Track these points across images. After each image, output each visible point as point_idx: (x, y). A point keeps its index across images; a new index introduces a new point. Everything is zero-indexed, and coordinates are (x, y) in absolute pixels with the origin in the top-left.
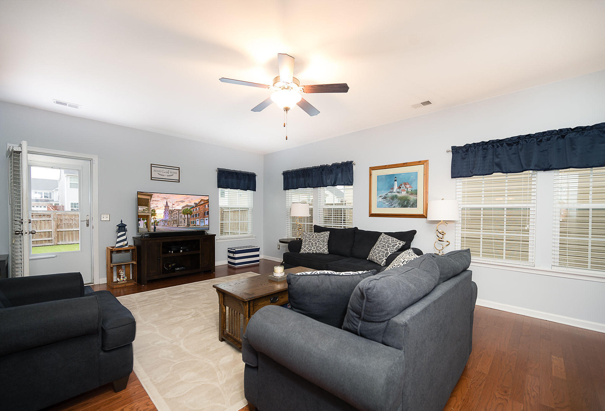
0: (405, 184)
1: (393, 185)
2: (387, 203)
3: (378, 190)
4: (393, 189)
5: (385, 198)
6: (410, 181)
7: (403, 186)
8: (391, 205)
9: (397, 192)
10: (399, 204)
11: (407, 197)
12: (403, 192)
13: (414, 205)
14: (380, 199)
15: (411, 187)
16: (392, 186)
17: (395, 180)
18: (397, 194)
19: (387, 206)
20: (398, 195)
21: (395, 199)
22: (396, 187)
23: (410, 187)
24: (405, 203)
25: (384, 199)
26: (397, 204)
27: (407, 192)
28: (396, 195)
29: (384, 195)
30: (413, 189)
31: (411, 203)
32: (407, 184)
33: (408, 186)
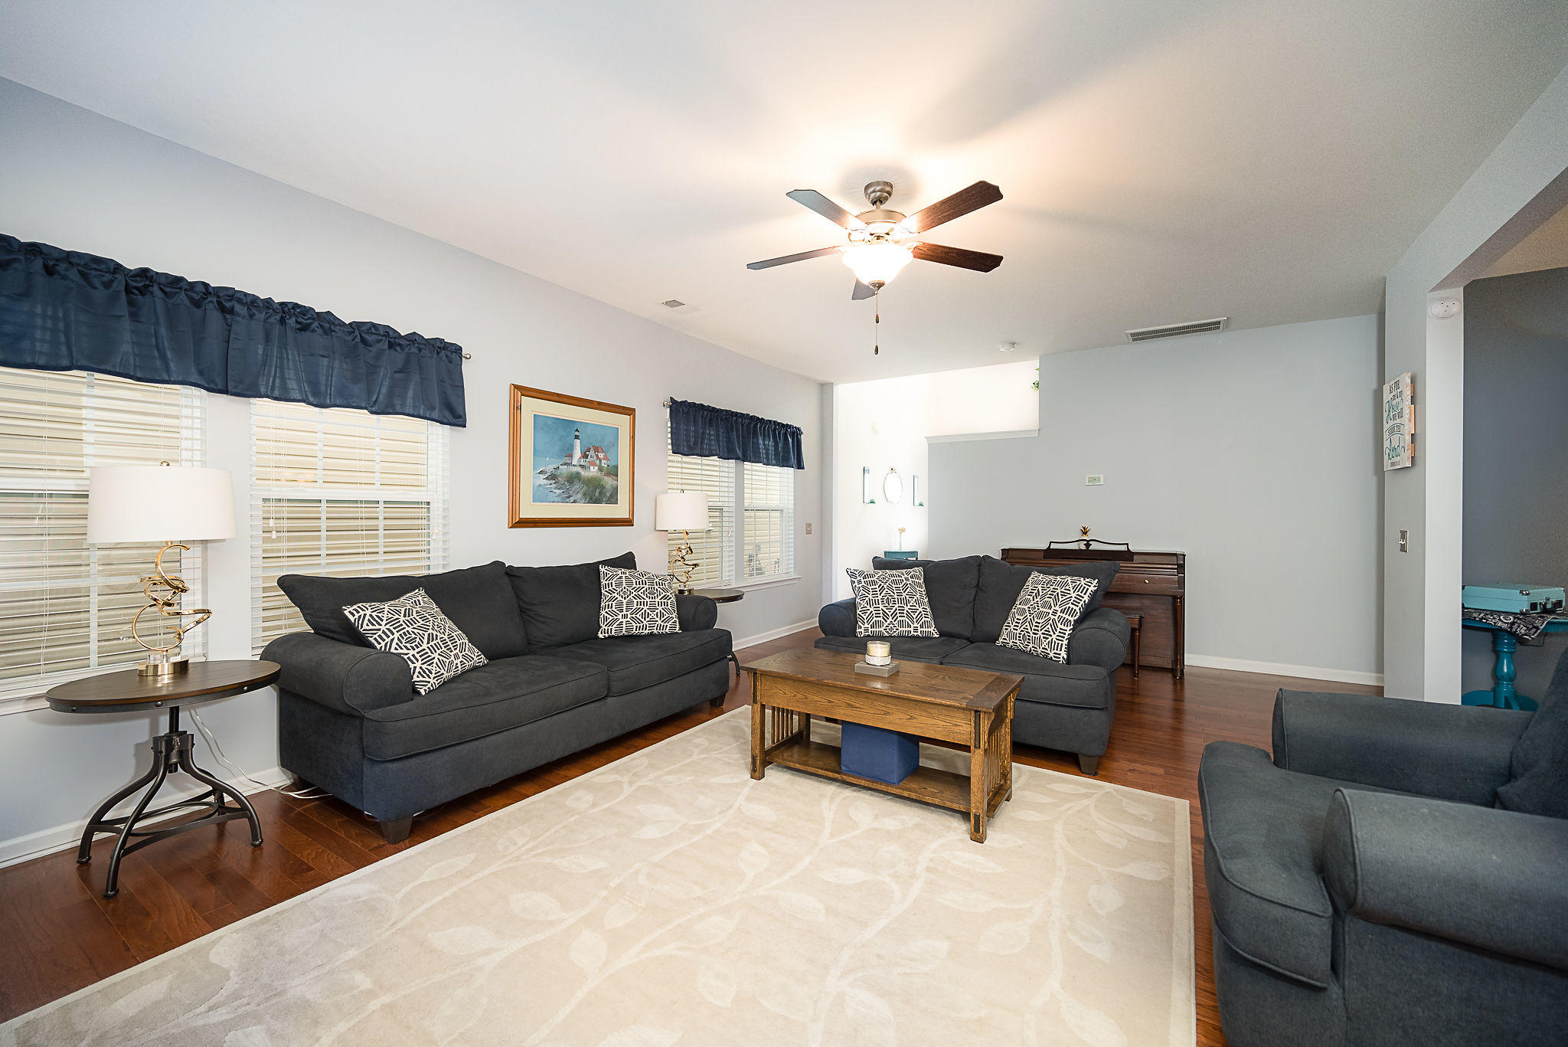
0: (596, 450)
1: (572, 447)
2: (558, 491)
3: (536, 453)
4: (571, 456)
5: (553, 477)
6: (605, 444)
7: (592, 453)
8: (568, 497)
9: (580, 466)
10: (585, 494)
11: (600, 480)
12: (592, 467)
13: (613, 499)
14: (541, 480)
15: (608, 460)
16: (568, 449)
17: (577, 437)
18: (579, 469)
19: (559, 499)
20: (583, 473)
21: (576, 481)
22: (577, 454)
23: (606, 458)
24: (598, 493)
25: (552, 479)
26: (580, 496)
27: (601, 469)
28: (578, 473)
29: (550, 468)
30: (611, 464)
31: (608, 494)
32: (600, 449)
33: (601, 455)
